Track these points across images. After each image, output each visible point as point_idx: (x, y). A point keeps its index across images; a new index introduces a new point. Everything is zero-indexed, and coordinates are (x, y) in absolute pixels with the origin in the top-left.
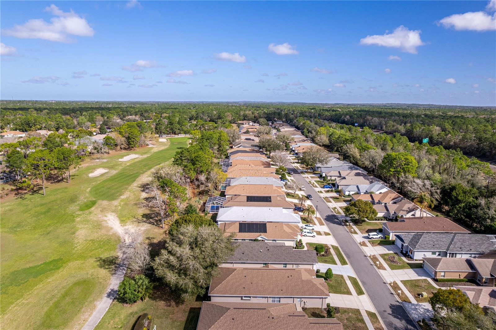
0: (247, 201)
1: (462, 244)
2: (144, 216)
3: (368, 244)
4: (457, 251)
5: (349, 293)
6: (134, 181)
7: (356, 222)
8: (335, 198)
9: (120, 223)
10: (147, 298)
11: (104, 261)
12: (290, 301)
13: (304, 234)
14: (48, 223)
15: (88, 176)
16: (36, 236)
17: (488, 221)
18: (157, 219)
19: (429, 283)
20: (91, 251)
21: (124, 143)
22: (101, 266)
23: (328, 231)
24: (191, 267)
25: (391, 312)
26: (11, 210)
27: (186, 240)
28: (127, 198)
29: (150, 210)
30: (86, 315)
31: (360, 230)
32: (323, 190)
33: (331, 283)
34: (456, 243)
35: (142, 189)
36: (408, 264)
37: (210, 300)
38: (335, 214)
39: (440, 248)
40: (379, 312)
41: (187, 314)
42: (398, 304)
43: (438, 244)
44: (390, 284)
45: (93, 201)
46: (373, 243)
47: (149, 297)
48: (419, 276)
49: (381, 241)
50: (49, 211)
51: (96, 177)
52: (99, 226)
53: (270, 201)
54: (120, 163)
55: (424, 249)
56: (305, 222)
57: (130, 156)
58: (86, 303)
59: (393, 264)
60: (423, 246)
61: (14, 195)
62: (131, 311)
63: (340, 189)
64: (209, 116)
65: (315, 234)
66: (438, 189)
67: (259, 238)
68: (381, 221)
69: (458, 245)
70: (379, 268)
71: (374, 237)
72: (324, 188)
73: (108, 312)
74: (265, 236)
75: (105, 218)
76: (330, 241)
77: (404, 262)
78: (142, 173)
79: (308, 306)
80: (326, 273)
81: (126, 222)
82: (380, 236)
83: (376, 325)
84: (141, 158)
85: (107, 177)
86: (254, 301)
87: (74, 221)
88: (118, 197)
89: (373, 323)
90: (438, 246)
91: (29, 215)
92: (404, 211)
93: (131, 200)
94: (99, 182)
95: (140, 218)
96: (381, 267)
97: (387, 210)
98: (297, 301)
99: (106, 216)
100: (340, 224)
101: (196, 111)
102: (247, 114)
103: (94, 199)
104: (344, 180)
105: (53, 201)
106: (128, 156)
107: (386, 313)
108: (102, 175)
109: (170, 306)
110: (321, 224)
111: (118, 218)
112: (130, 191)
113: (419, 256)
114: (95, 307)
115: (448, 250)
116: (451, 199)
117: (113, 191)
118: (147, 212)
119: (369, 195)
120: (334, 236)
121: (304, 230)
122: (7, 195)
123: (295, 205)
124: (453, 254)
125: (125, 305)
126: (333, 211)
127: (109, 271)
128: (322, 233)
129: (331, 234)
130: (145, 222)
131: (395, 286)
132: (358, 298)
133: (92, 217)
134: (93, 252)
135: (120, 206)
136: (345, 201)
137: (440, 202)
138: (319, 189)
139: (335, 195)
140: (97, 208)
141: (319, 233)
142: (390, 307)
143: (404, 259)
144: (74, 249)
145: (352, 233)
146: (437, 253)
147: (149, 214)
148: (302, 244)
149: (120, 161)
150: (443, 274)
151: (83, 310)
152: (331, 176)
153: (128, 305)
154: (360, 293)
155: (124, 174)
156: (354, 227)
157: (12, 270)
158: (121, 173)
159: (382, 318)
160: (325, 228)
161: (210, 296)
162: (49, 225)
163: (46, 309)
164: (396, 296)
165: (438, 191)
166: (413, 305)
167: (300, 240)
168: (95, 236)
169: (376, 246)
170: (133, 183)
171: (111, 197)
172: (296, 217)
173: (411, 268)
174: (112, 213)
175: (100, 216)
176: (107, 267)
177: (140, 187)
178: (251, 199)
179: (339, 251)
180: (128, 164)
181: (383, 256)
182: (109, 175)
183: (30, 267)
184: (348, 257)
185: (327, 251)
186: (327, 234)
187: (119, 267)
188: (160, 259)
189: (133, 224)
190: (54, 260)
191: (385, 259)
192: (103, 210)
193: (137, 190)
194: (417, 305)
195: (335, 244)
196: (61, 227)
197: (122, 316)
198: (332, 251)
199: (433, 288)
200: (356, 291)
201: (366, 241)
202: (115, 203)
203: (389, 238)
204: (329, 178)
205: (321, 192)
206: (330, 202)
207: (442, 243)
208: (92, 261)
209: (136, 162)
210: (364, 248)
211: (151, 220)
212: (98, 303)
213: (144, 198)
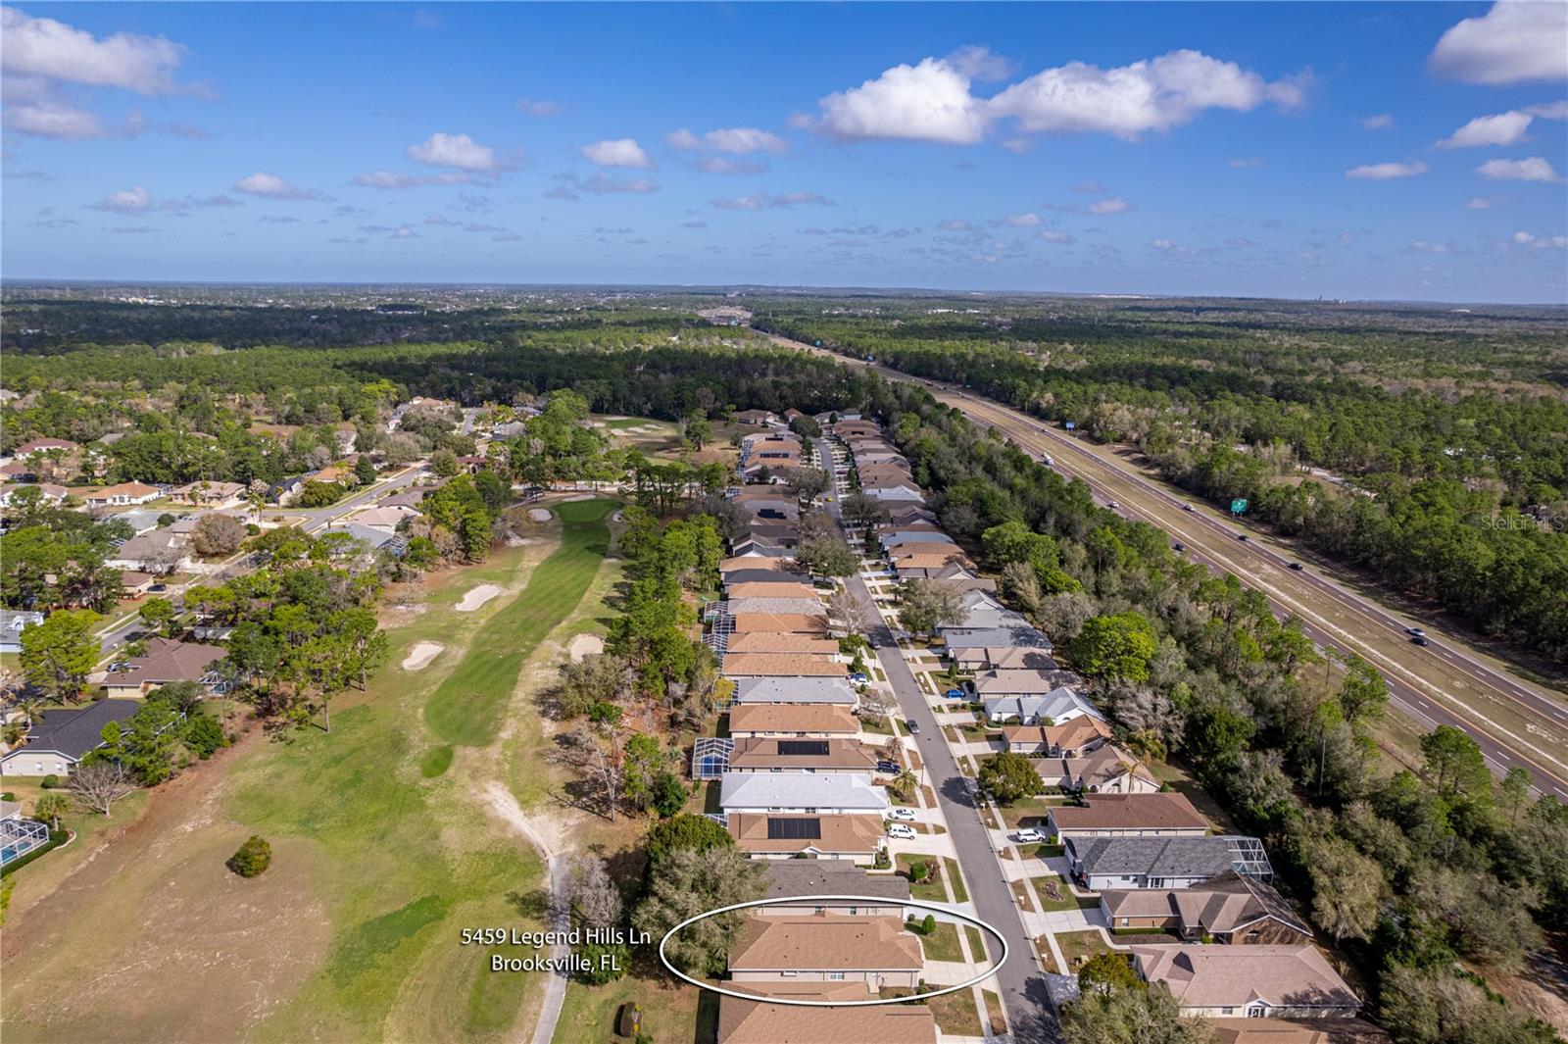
0: (780, 753)
1: (1177, 860)
2: (570, 788)
3: (1015, 854)
4: (1166, 874)
5: (960, 959)
6: (514, 682)
7: (1003, 800)
8: (968, 729)
9: (521, 808)
10: (625, 976)
11: (524, 900)
12: (859, 977)
13: (892, 833)
14: (372, 810)
15: (402, 669)
16: (361, 842)
17: (1250, 801)
18: (596, 796)
19: (1101, 939)
20: (487, 878)
21: (454, 548)
22: (525, 914)
23: (941, 822)
24: (702, 928)
25: (1024, 992)
26: (278, 776)
27: (688, 879)
28: (516, 737)
29: (575, 772)
30: (534, 1006)
31: (1006, 818)
32: (944, 702)
33: (932, 940)
34: (1166, 858)
35: (541, 708)
36: (1078, 899)
37: (730, 979)
38: (963, 776)
39: (1136, 869)
40: (1004, 992)
41: (697, 1000)
42: (1038, 976)
43: (1135, 861)
44: (1035, 940)
45: (445, 748)
46: (1025, 851)
47: (630, 974)
48: (1089, 924)
49: (1041, 848)
50: (357, 778)
51: (422, 672)
52: (479, 817)
53: (828, 753)
54: (461, 618)
55: (1107, 870)
56: (898, 799)
57: (477, 589)
58: (527, 986)
59: (1052, 900)
60: (1108, 865)
61: (261, 732)
62: (603, 998)
63: (982, 701)
64: (649, 399)
65: (914, 832)
66: (1181, 718)
67: (807, 851)
68: (1052, 797)
69: (1170, 862)
70: (1023, 908)
71: (1028, 838)
72: (947, 695)
73: (566, 1000)
74: (819, 847)
75: (487, 797)
76: (940, 847)
77: (1070, 894)
78: (527, 655)
79: (889, 984)
80: (924, 923)
81: (534, 806)
82: (1040, 835)
83: (993, 1013)
84: (508, 597)
85: (447, 669)
86: (802, 978)
87: (423, 805)
88: (493, 736)
89: (989, 1009)
90: (1133, 864)
91: (322, 788)
92: (1099, 775)
93: (524, 744)
94: (434, 688)
95: (562, 793)
96: (1028, 907)
97: (1067, 772)
98: (871, 977)
99: (486, 791)
100: (968, 803)
101: (610, 383)
102: (759, 389)
103: (446, 744)
104: (992, 679)
105: (355, 750)
106: (472, 592)
107: (1014, 993)
108: (435, 662)
109: (665, 987)
110: (931, 804)
111: (511, 796)
112: (515, 716)
113: (1098, 883)
114: (541, 993)
115: (1148, 872)
116: (1204, 742)
117: (478, 717)
118: (572, 778)
119: (1038, 728)
120: (953, 836)
121: (894, 826)
122: (247, 731)
123: (879, 754)
124: (1158, 879)
125: (591, 988)
126: (959, 767)
127: (543, 923)
128: (930, 827)
129: (947, 829)
130: (572, 804)
131: (1043, 945)
132: (975, 968)
133: (456, 794)
134: (492, 881)
135: (506, 760)
136: (989, 738)
137: (1183, 746)
138: (935, 700)
139: (969, 718)
140: (458, 769)
141: (922, 829)
142: (1026, 983)
143: (1072, 888)
144: (450, 874)
145: (988, 825)
146: (1132, 878)
147: (577, 783)
148: (886, 858)
149: (462, 613)
150: (1125, 921)
151: (526, 996)
152: (966, 662)
153: (597, 989)
154: (979, 957)
155: (484, 659)
156: (996, 811)
157: (358, 920)
158: (477, 657)
159: (1006, 1001)
160: (935, 816)
161: (731, 973)
162: (376, 816)
163: (466, 996)
164: (1039, 963)
165: (1181, 723)
166: (1063, 977)
167: (885, 849)
168: (481, 841)
169: (1029, 858)
170: (513, 689)
171: (482, 737)
172: (879, 797)
173: (1081, 908)
174: (496, 783)
175: (473, 791)
176: (535, 915)
177: (534, 703)
178: (785, 748)
179: (957, 872)
180: (482, 622)
181: (1035, 881)
182: (450, 664)
183: (389, 916)
184: (972, 885)
185: (934, 874)
186: (939, 830)
187: (557, 916)
188: (647, 912)
189: (548, 810)
190: (424, 900)
191: (1038, 890)
192: (476, 774)
193: (529, 712)
194: (1068, 978)
195: (952, 855)
196: (403, 822)
197: (593, 1007)
198: (944, 872)
199: (1105, 945)
200: (974, 955)
201: (1012, 845)
202: (494, 752)
203: (1056, 841)
204: (962, 666)
205: (940, 710)
206: (956, 740)
207: (1142, 859)
208: (501, 900)
209: (498, 614)
210: (1005, 864)
211: (584, 799)
212: (545, 985)
213: (553, 735)
